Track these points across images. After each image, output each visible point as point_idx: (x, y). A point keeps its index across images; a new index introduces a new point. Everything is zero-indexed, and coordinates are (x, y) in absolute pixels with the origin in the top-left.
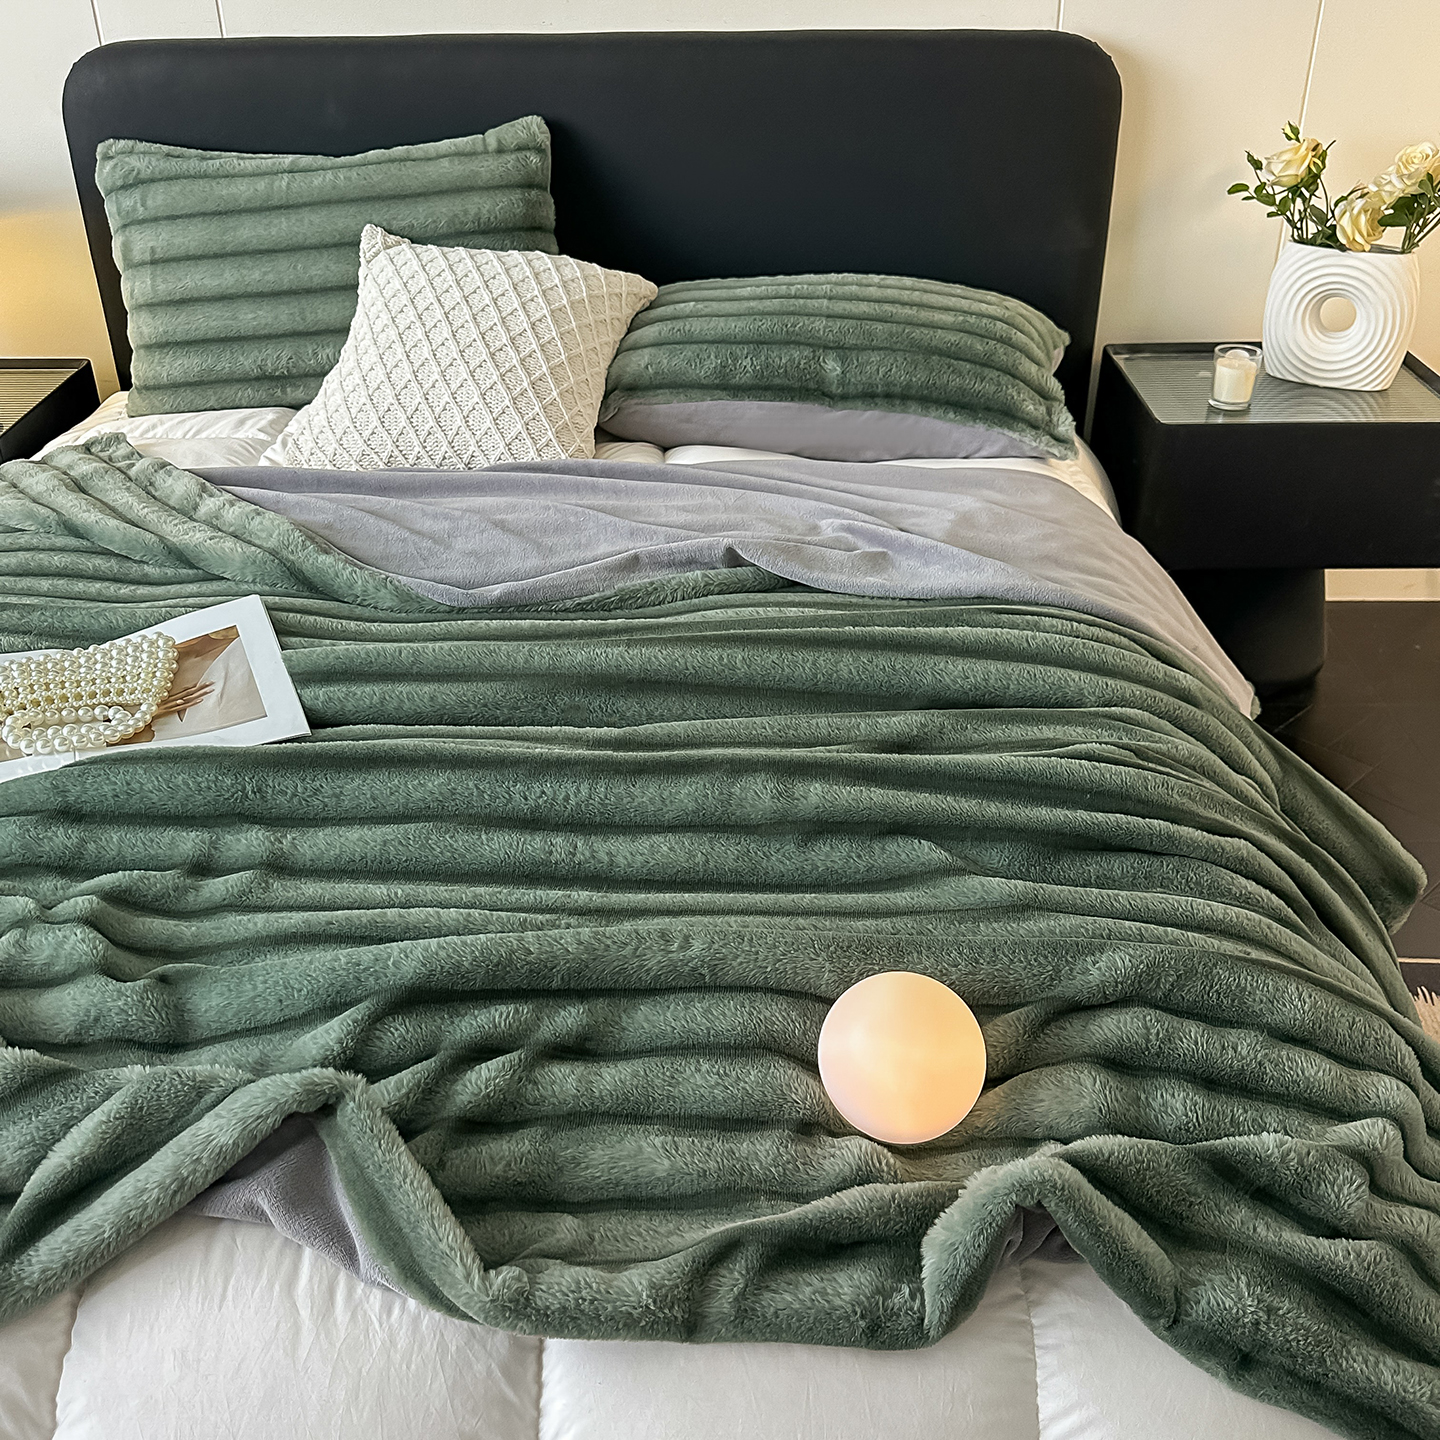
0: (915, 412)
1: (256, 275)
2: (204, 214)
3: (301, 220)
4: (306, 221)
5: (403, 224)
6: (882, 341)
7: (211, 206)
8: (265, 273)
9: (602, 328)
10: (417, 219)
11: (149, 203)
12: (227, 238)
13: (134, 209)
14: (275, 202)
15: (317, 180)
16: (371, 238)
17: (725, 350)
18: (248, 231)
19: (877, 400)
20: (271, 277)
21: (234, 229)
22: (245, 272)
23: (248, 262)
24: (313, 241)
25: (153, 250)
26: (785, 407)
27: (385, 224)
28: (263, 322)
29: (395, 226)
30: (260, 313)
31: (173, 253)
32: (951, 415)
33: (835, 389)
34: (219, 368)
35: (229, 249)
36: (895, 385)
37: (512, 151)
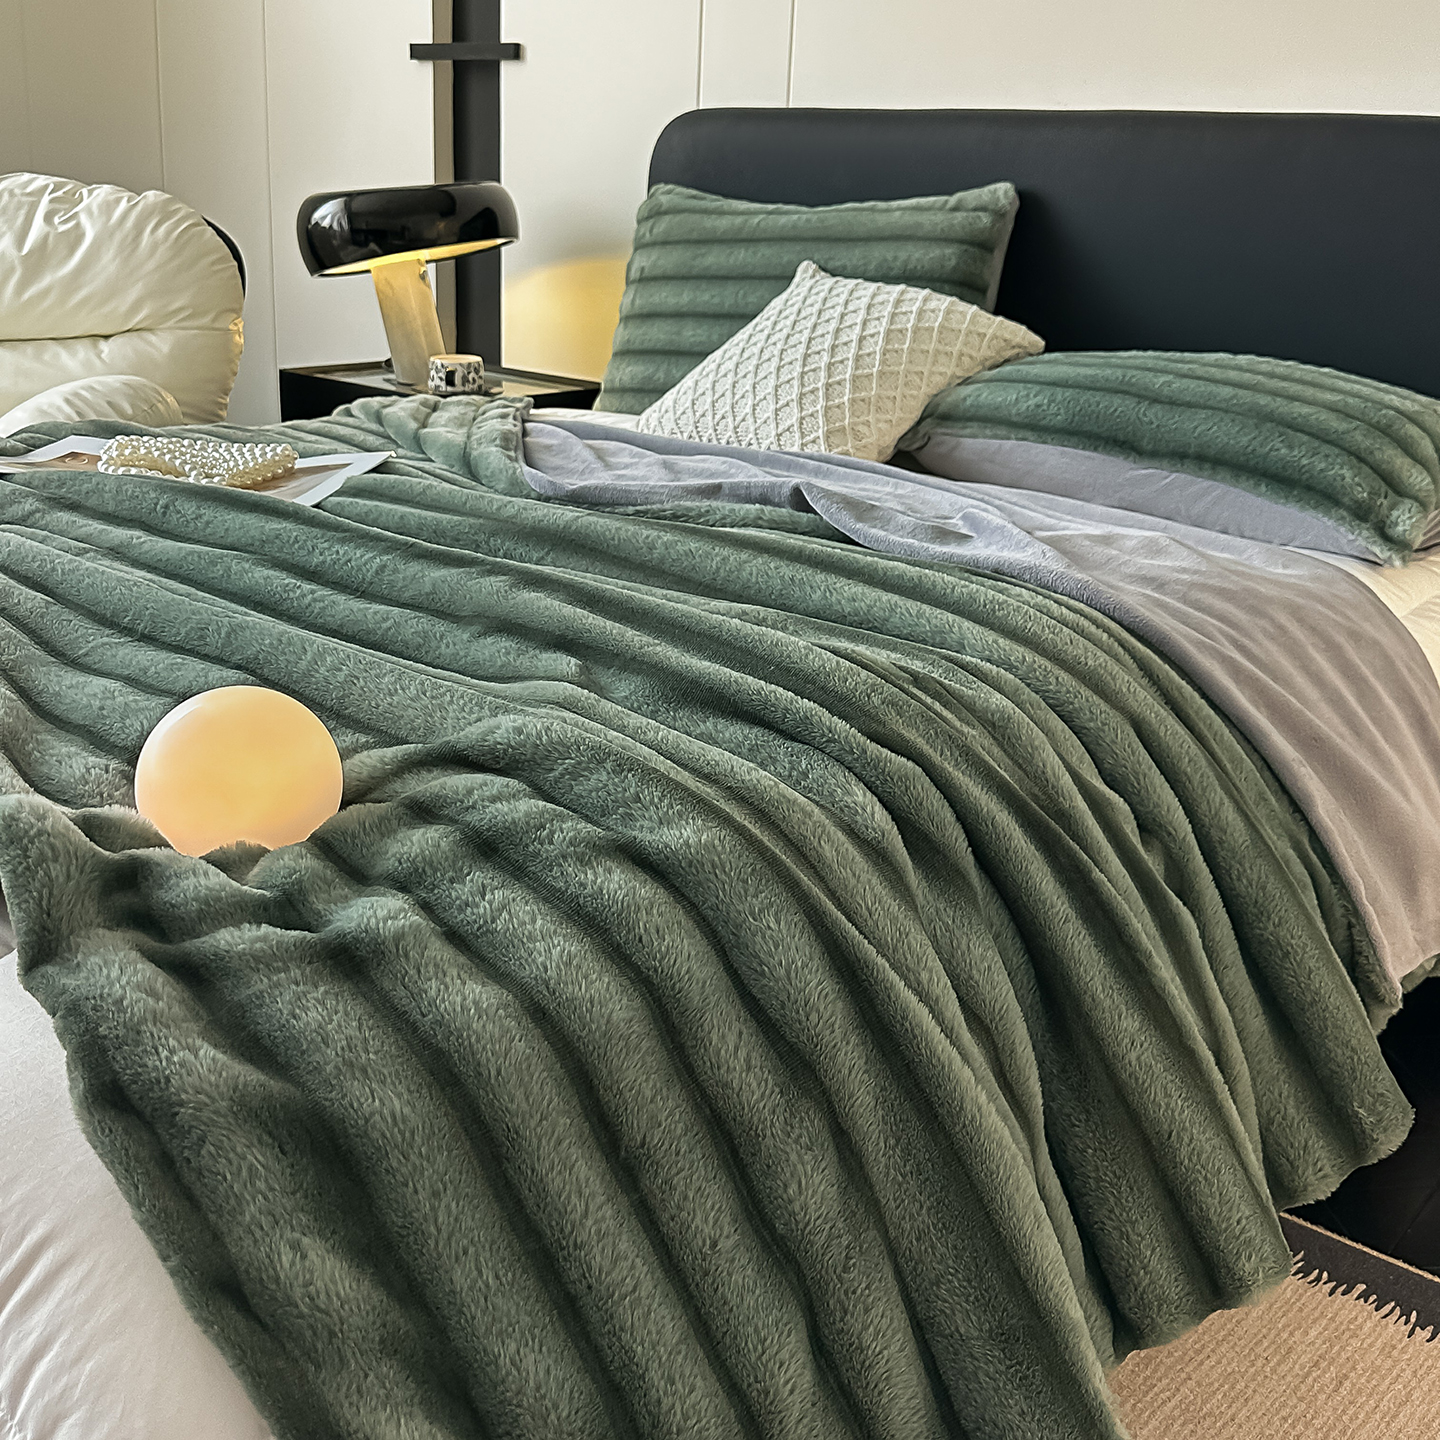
0: (1223, 480)
1: (706, 297)
2: (688, 242)
3: (755, 253)
4: (760, 254)
5: (838, 264)
6: (1220, 402)
7: (695, 236)
8: (713, 297)
9: (942, 359)
10: (850, 260)
11: (655, 231)
12: (697, 262)
13: (644, 235)
14: (744, 235)
15: (783, 220)
16: (806, 269)
17: (1048, 391)
18: (714, 259)
19: (1186, 461)
20: (716, 300)
21: (703, 255)
22: (698, 293)
23: (704, 285)
24: (759, 271)
25: (643, 269)
26: (1089, 457)
27: (822, 263)
28: (698, 339)
29: (830, 266)
30: (699, 331)
31: (658, 272)
32: (1263, 488)
33: (1146, 444)
34: (655, 378)
35: (695, 272)
36: (1209, 447)
37: (967, 210)
